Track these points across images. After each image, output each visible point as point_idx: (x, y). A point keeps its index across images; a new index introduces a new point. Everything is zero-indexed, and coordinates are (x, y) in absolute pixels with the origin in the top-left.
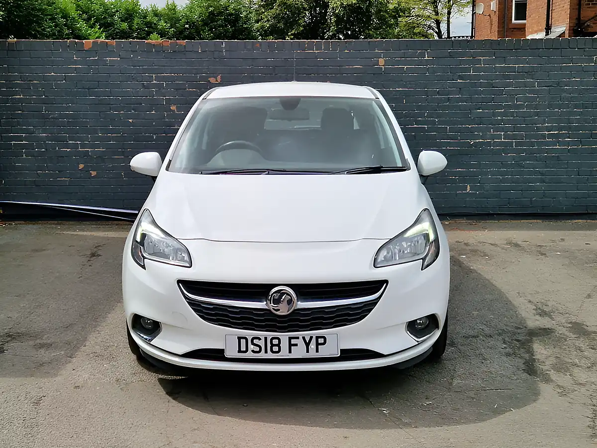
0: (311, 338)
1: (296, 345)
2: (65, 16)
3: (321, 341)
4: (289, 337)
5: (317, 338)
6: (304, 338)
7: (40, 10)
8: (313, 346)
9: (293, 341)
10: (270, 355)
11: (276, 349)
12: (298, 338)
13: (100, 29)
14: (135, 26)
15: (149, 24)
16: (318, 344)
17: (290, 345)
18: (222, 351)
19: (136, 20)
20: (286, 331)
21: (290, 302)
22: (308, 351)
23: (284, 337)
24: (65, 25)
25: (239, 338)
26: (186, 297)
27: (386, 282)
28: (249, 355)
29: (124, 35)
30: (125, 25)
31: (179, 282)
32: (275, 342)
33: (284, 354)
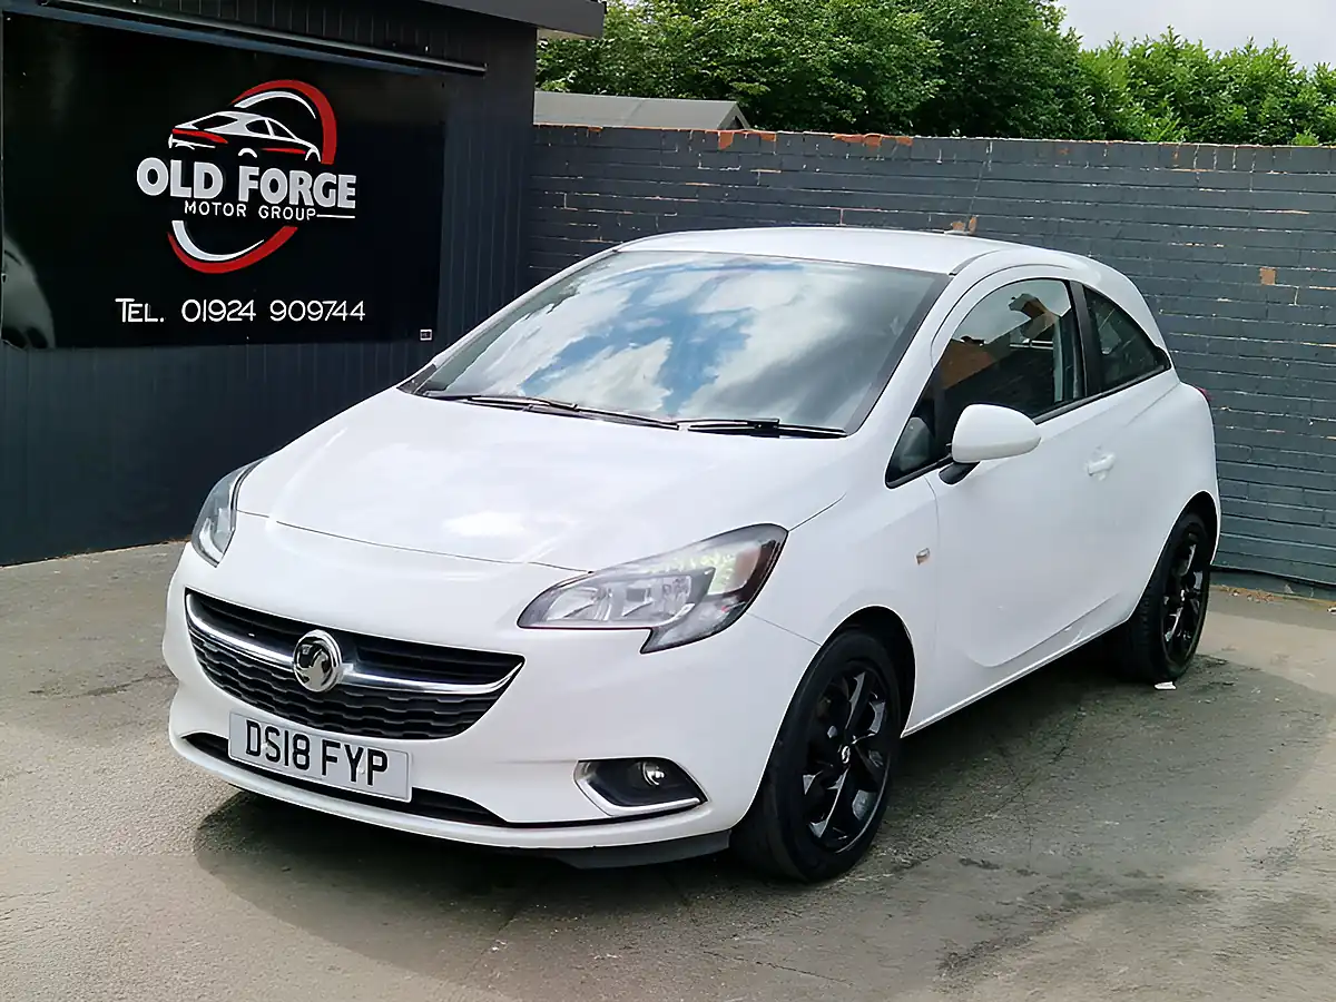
0: (361, 750)
1: (335, 760)
2: (1096, 91)
3: (377, 761)
4: (324, 741)
5: (372, 753)
6: (347, 747)
7: (1031, 76)
8: (362, 768)
9: (330, 751)
10: (291, 771)
11: (301, 759)
12: (338, 745)
13: (1174, 119)
14: (1264, 115)
15: (1299, 112)
16: (372, 767)
17: (326, 758)
18: (224, 742)
19: (1270, 100)
20: (322, 726)
21: (327, 666)
22: (354, 779)
23: (317, 735)
24: (1094, 109)
25: (250, 724)
26: (191, 624)
27: (520, 659)
28: (261, 762)
29: (1235, 133)
30: (1239, 113)
31: (188, 591)
32: (301, 745)
33: (313, 775)
